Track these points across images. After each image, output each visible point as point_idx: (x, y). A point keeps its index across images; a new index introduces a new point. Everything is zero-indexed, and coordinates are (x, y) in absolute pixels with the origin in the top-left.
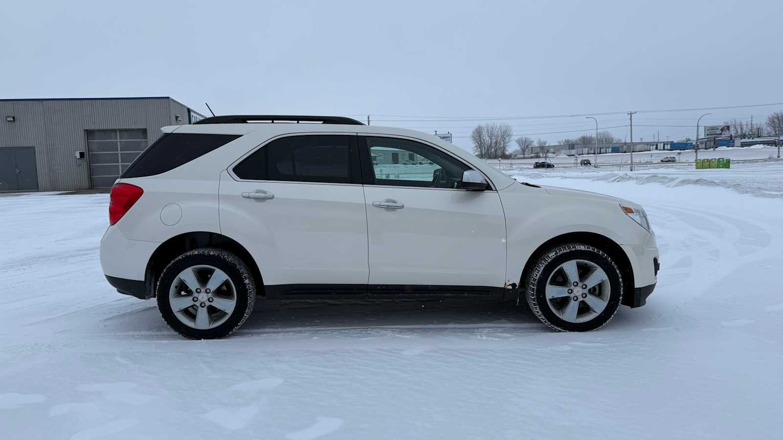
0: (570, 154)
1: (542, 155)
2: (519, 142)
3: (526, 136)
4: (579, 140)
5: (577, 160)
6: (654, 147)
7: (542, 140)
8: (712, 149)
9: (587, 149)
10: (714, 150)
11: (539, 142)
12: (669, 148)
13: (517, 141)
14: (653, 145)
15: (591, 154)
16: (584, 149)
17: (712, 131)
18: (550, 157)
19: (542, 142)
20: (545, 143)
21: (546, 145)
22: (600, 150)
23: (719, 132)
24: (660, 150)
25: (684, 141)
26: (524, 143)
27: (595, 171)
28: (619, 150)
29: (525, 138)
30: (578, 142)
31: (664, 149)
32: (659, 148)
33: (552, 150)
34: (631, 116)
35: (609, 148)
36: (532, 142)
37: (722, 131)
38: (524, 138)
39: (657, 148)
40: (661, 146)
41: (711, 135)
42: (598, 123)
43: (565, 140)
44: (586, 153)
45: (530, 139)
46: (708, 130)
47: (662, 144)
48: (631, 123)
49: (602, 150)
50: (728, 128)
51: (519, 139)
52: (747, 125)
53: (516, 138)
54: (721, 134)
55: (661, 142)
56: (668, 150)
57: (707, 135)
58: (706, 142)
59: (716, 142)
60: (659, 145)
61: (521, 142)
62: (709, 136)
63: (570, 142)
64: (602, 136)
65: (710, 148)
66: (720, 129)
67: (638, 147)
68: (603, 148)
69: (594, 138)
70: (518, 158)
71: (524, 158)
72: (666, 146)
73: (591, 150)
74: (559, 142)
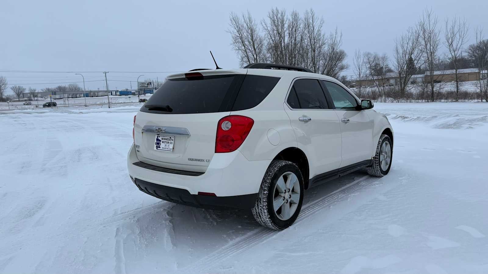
0: (55, 98)
1: (33, 99)
2: (13, 89)
3: (19, 85)
4: (57, 89)
5: (65, 102)
6: (110, 93)
7: (32, 88)
8: (143, 95)
9: (67, 95)
10: (145, 95)
11: (30, 89)
12: (119, 94)
13: (11, 88)
14: (109, 92)
15: (70, 98)
16: (65, 95)
17: (143, 85)
18: (40, 100)
19: (32, 89)
20: (35, 90)
21: (36, 92)
22: (76, 95)
23: (146, 85)
24: (114, 95)
25: (125, 90)
26: (18, 90)
27: (87, 108)
28: (88, 96)
29: (19, 87)
30: (56, 90)
31: (116, 95)
32: (113, 94)
33: (39, 95)
34: (106, 74)
35: (82, 94)
36: (24, 90)
37: (148, 85)
38: (17, 87)
39: (112, 95)
40: (114, 93)
41: (143, 87)
42: (84, 78)
43: (46, 89)
44: (67, 97)
45: (22, 87)
46: (140, 84)
47: (115, 92)
48: (106, 79)
49: (77, 95)
50: (151, 83)
51: (13, 87)
52: (156, 82)
53: (11, 86)
54: (147, 87)
55: (114, 91)
56: (118, 95)
57: (141, 87)
58: (139, 91)
59: (146, 91)
60: (113, 92)
61: (16, 89)
62: (142, 88)
63: (50, 90)
64: (72, 86)
65: (142, 94)
66: (146, 84)
67: (100, 94)
68: (78, 94)
69: (67, 87)
70: (14, 101)
71: (19, 101)
72: (117, 93)
73: (70, 95)
74: (42, 90)
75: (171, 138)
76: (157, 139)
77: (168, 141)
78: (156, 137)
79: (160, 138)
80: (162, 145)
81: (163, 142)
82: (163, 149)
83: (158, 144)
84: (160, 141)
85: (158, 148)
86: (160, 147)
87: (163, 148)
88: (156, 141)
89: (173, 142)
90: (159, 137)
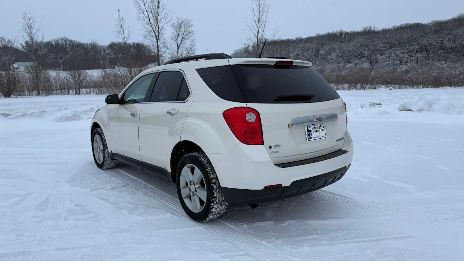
75: (322, 125)
76: (307, 130)
77: (319, 129)
78: (306, 129)
79: (310, 129)
80: (313, 135)
81: (314, 132)
82: (316, 139)
83: (309, 135)
84: (311, 131)
85: (310, 139)
86: (311, 138)
87: (314, 138)
88: (306, 133)
89: (324, 129)
90: (309, 127)
